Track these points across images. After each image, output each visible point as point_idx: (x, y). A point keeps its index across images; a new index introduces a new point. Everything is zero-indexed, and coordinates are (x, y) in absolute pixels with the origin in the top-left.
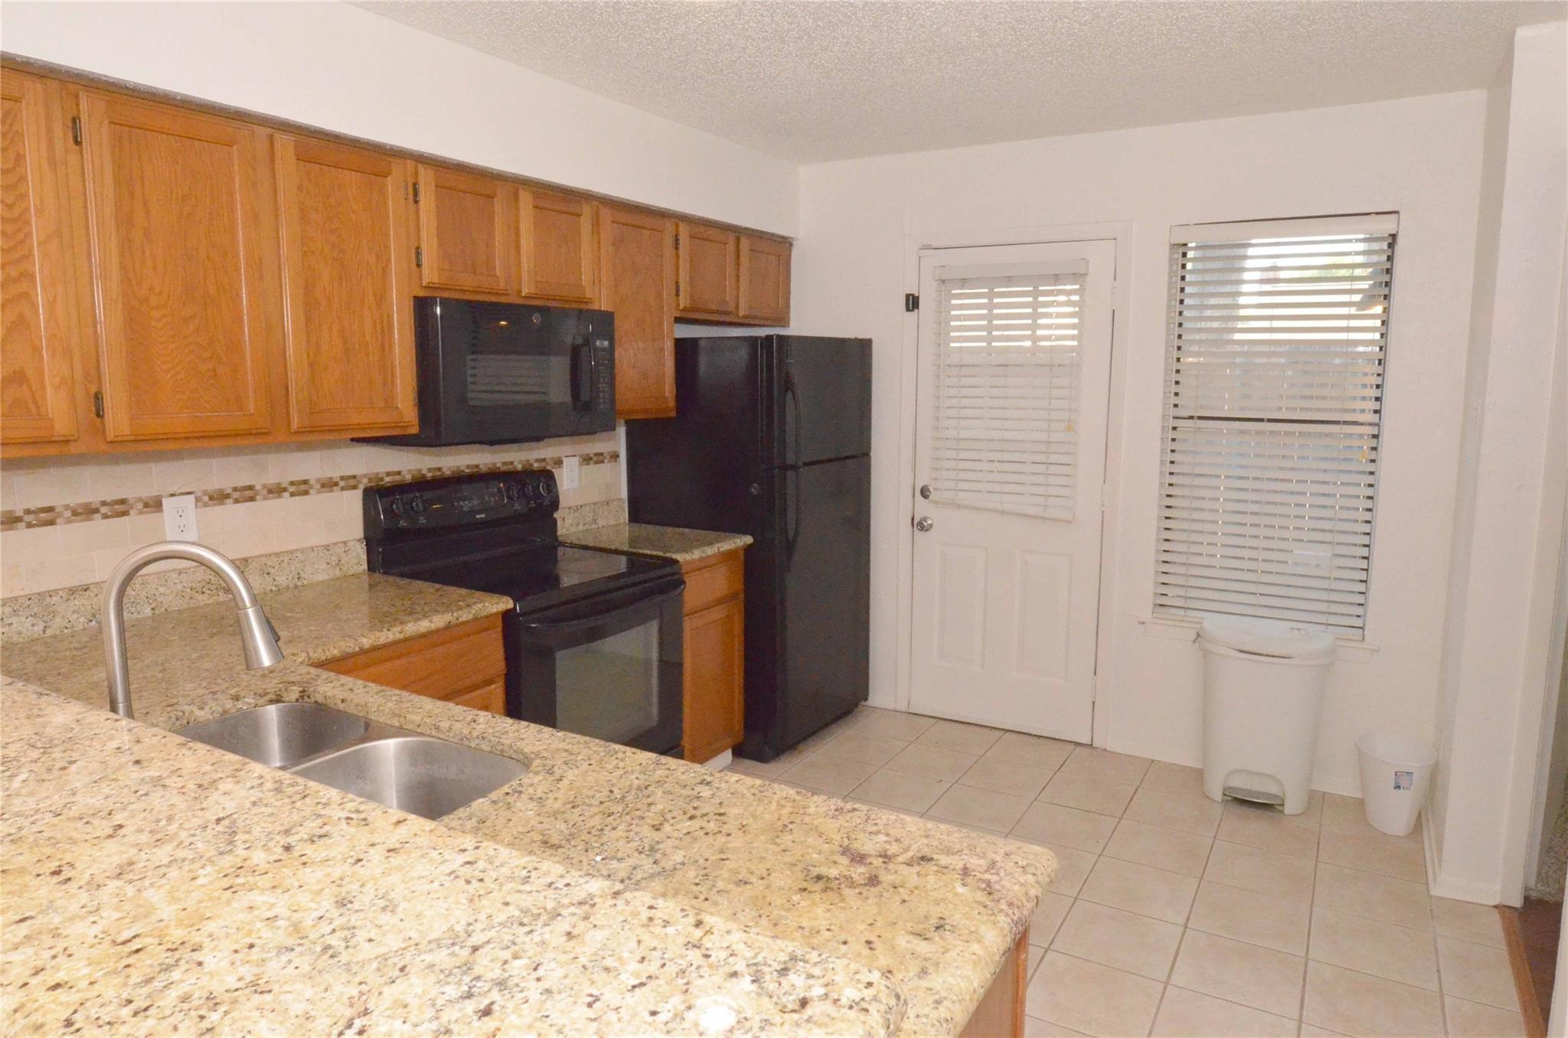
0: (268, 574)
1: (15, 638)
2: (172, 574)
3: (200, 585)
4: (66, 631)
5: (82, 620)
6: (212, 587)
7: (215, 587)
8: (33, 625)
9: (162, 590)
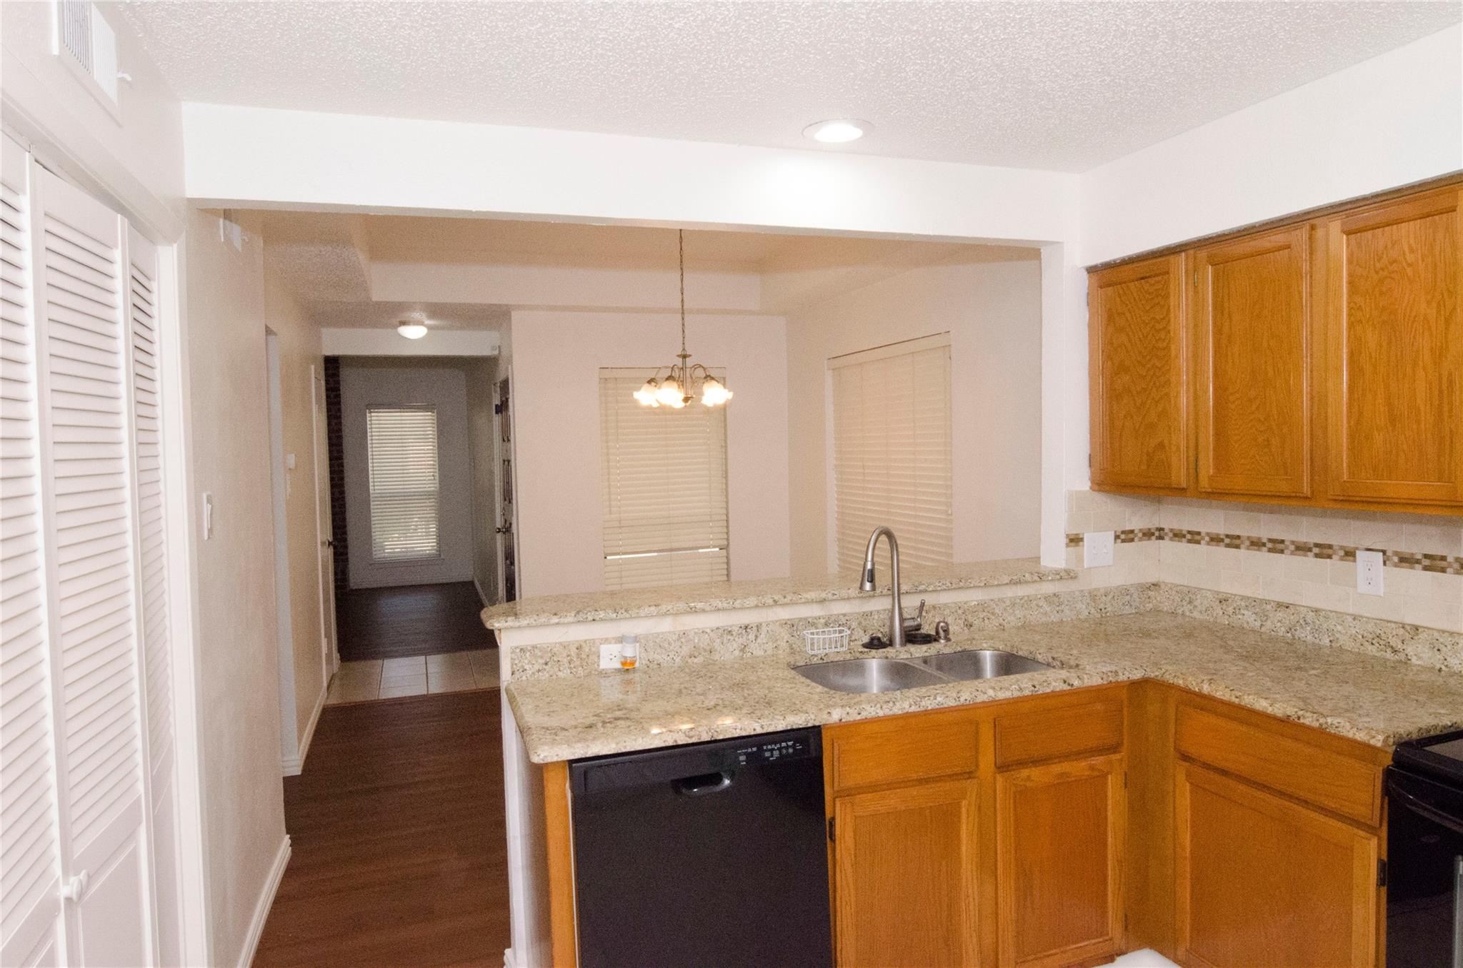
0: (1439, 650)
1: (1245, 625)
2: (1348, 617)
3: (1370, 636)
4: (1273, 633)
5: (1283, 629)
6: (1381, 642)
7: (1384, 643)
8: (1255, 620)
9: (1339, 628)
